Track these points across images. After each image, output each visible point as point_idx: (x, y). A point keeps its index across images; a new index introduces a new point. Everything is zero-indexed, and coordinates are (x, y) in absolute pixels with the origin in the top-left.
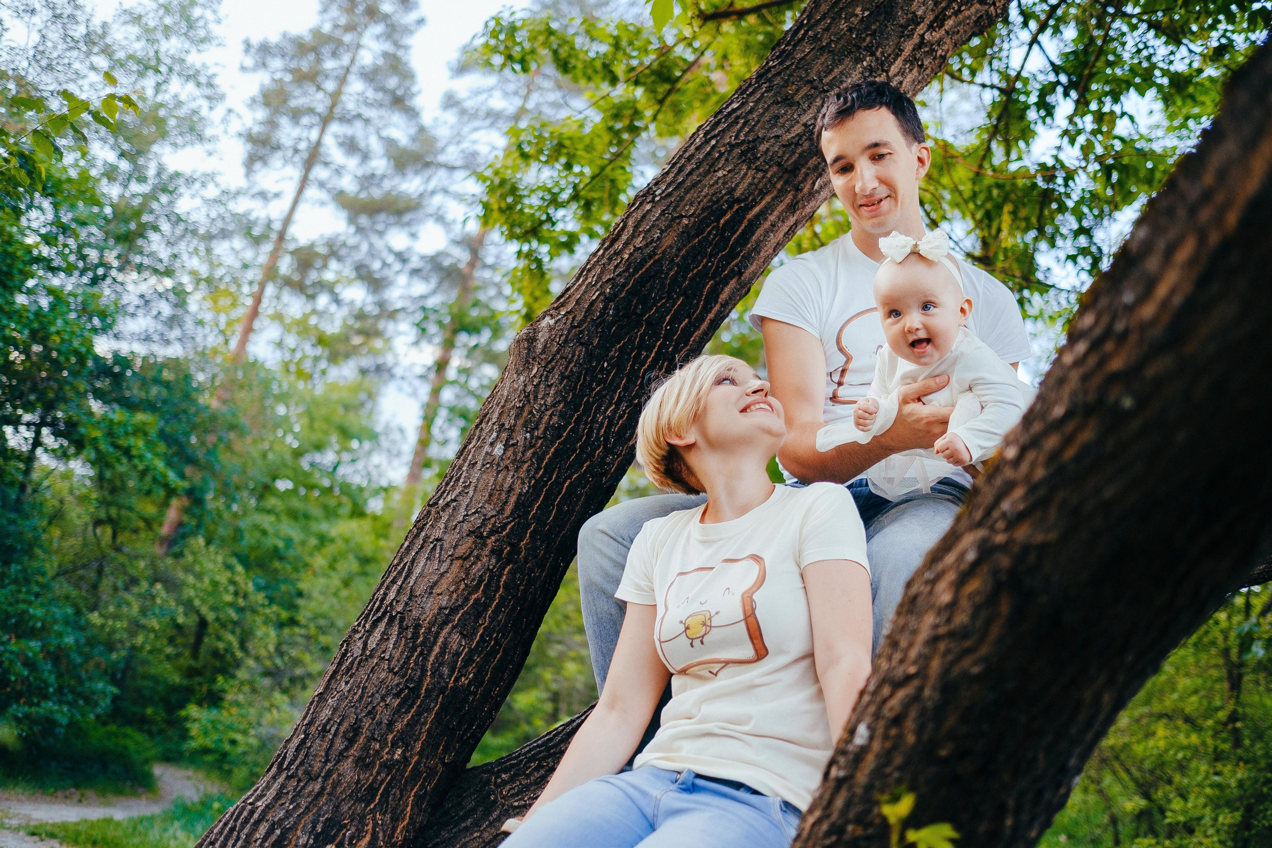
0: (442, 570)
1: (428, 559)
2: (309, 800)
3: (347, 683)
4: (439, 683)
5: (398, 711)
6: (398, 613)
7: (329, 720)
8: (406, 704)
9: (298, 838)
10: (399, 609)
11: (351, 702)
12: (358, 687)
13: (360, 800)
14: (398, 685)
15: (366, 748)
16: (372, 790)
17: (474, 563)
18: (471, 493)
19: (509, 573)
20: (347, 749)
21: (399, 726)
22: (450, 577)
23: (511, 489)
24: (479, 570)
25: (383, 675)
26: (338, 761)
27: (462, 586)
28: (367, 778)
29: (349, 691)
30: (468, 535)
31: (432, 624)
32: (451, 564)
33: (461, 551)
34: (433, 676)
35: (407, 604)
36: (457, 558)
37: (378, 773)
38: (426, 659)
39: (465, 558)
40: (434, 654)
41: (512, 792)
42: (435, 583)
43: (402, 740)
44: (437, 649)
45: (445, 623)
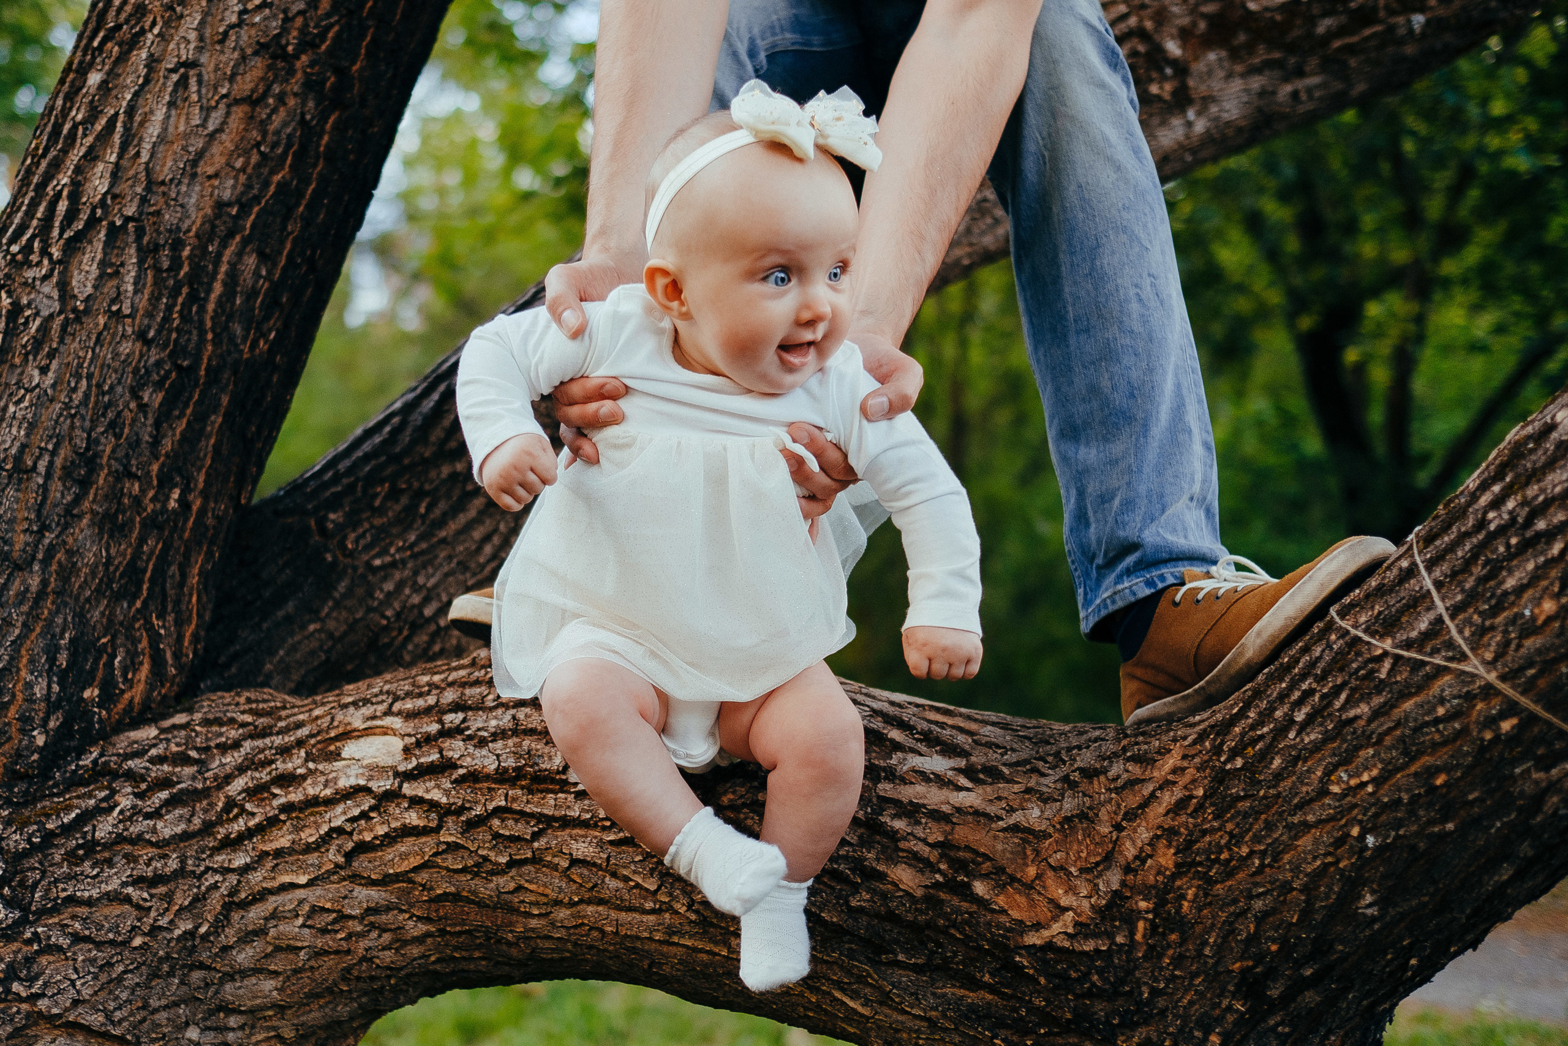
0: (211, 128)
1: (171, 104)
2: (25, 608)
3: (44, 370)
4: (229, 353)
5: (164, 416)
6: (128, 219)
7: (24, 447)
8: (174, 400)
9: (29, 686)
10: (130, 211)
11: (67, 406)
12: (78, 376)
13: (117, 597)
14: (158, 364)
15: (114, 495)
16: (133, 571)
17: (274, 111)
19: (335, 127)
20: (77, 500)
21: (167, 445)
22: (227, 140)
24: (285, 124)
25: (126, 348)
26: (66, 526)
27: (255, 158)
28: (122, 552)
29: (54, 386)
30: (256, 53)
31: (204, 237)
32: (228, 114)
33: (246, 84)
34: (217, 342)
35: (144, 200)
36: (237, 102)
37: (142, 540)
38: (202, 309)
39: (253, 101)
40: (214, 296)
41: (362, 542)
42: (200, 154)
43: (179, 471)
44: (218, 288)
45: (231, 234)
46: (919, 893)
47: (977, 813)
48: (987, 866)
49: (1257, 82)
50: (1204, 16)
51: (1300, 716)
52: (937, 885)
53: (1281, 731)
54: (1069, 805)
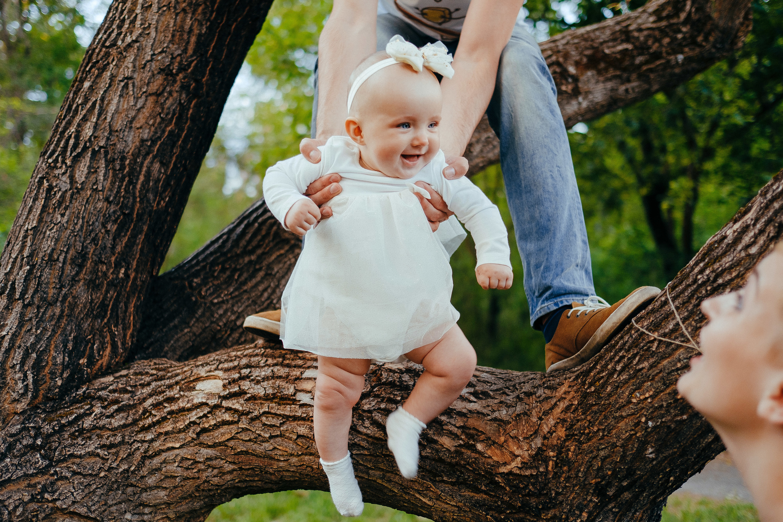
0: (139, 106)
1: (121, 96)
2: (53, 323)
3: (63, 215)
4: (147, 207)
5: (117, 236)
6: (101, 147)
7: (53, 250)
8: (122, 228)
9: (54, 358)
10: (102, 143)
11: (73, 231)
12: (78, 218)
13: (95, 317)
14: (115, 212)
15: (95, 271)
16: (103, 306)
17: (167, 99)
18: (153, 34)
19: (195, 106)
20: (77, 274)
21: (119, 249)
22: (146, 112)
23: (191, 31)
24: (172, 105)
25: (100, 205)
26: (72, 285)
27: (158, 120)
28: (98, 296)
29: (67, 222)
30: (159, 73)
31: (135, 156)
32: (146, 100)
33: (154, 87)
34: (141, 202)
35: (108, 139)
36: (150, 95)
37: (107, 291)
38: (134, 187)
39: (158, 94)
40: (140, 182)
41: (209, 292)
42: (134, 118)
43: (124, 260)
44: (142, 178)
45: (148, 154)
46: (453, 449)
47: (478, 413)
48: (482, 437)
49: (609, 85)
50: (586, 56)
51: (619, 368)
52: (460, 446)
53: (611, 375)
54: (519, 409)
